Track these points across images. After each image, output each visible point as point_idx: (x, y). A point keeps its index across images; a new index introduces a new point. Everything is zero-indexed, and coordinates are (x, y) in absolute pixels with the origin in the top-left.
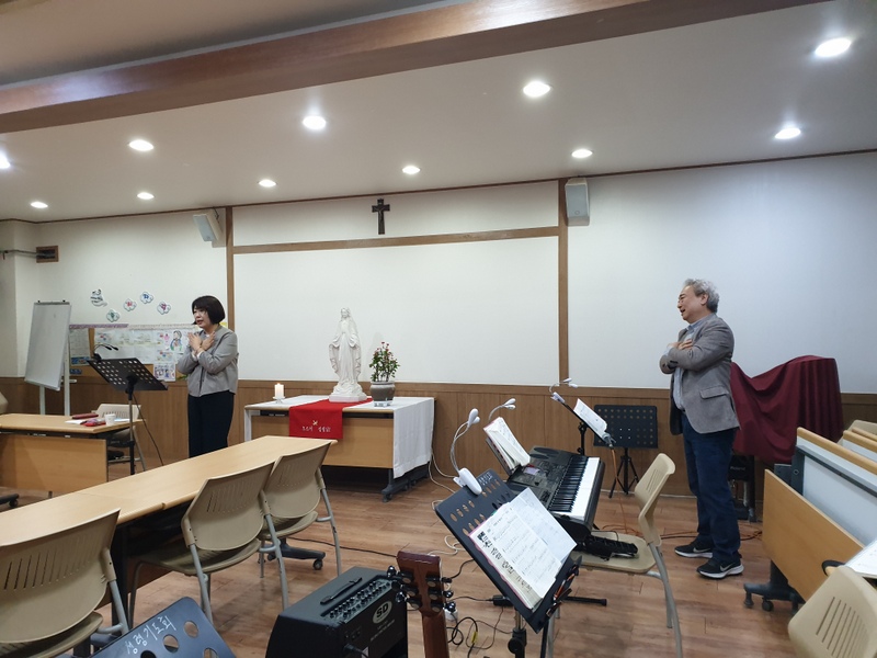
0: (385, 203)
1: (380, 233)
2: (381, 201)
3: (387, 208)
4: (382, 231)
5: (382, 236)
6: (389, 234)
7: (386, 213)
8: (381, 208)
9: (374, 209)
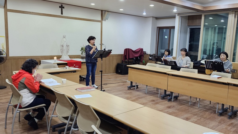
0: (63, 6)
1: (61, 14)
2: (62, 5)
3: (64, 8)
4: (62, 14)
5: (62, 15)
6: (63, 15)
7: (63, 9)
8: (62, 7)
9: (60, 7)
